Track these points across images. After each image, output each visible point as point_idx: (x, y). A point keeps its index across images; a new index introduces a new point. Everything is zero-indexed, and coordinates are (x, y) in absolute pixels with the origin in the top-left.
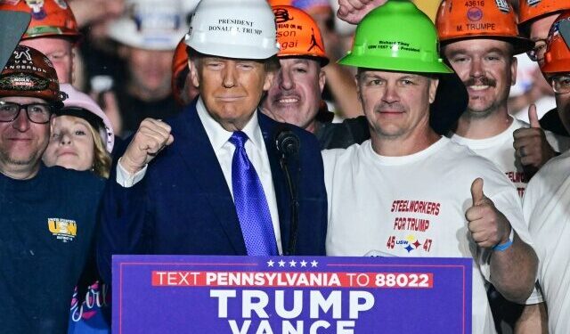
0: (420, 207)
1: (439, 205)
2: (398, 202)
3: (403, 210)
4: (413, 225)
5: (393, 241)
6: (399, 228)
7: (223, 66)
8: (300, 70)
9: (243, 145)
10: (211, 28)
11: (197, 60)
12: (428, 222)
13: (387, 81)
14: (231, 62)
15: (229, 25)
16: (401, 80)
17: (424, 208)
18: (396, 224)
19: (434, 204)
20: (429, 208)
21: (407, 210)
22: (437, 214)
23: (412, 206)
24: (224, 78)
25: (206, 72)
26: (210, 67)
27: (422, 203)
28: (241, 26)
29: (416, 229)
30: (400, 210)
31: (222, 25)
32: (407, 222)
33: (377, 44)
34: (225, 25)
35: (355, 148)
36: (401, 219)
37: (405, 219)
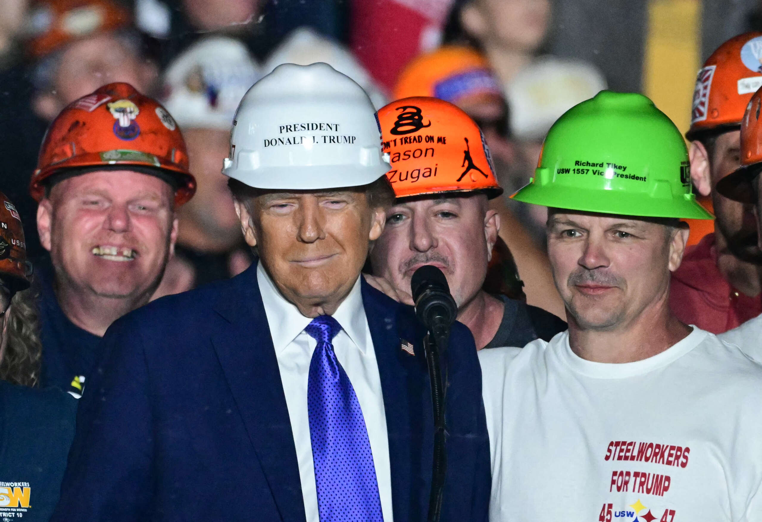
0: (656, 454)
1: (687, 450)
2: (617, 444)
3: (626, 458)
4: (642, 484)
5: (609, 513)
6: (619, 489)
7: (296, 206)
8: (446, 215)
9: (330, 340)
10: (268, 143)
11: (249, 202)
12: (668, 479)
13: (588, 232)
14: (308, 198)
15: (297, 134)
16: (613, 229)
17: (662, 456)
18: (613, 482)
19: (679, 449)
20: (670, 455)
21: (633, 458)
22: (684, 465)
23: (641, 452)
24: (301, 227)
25: (267, 219)
26: (272, 209)
27: (658, 446)
28: (318, 133)
29: (648, 491)
30: (620, 458)
31: (285, 135)
32: (632, 479)
33: (572, 166)
34: (290, 135)
35: (539, 346)
36: (621, 473)
37: (628, 474)
